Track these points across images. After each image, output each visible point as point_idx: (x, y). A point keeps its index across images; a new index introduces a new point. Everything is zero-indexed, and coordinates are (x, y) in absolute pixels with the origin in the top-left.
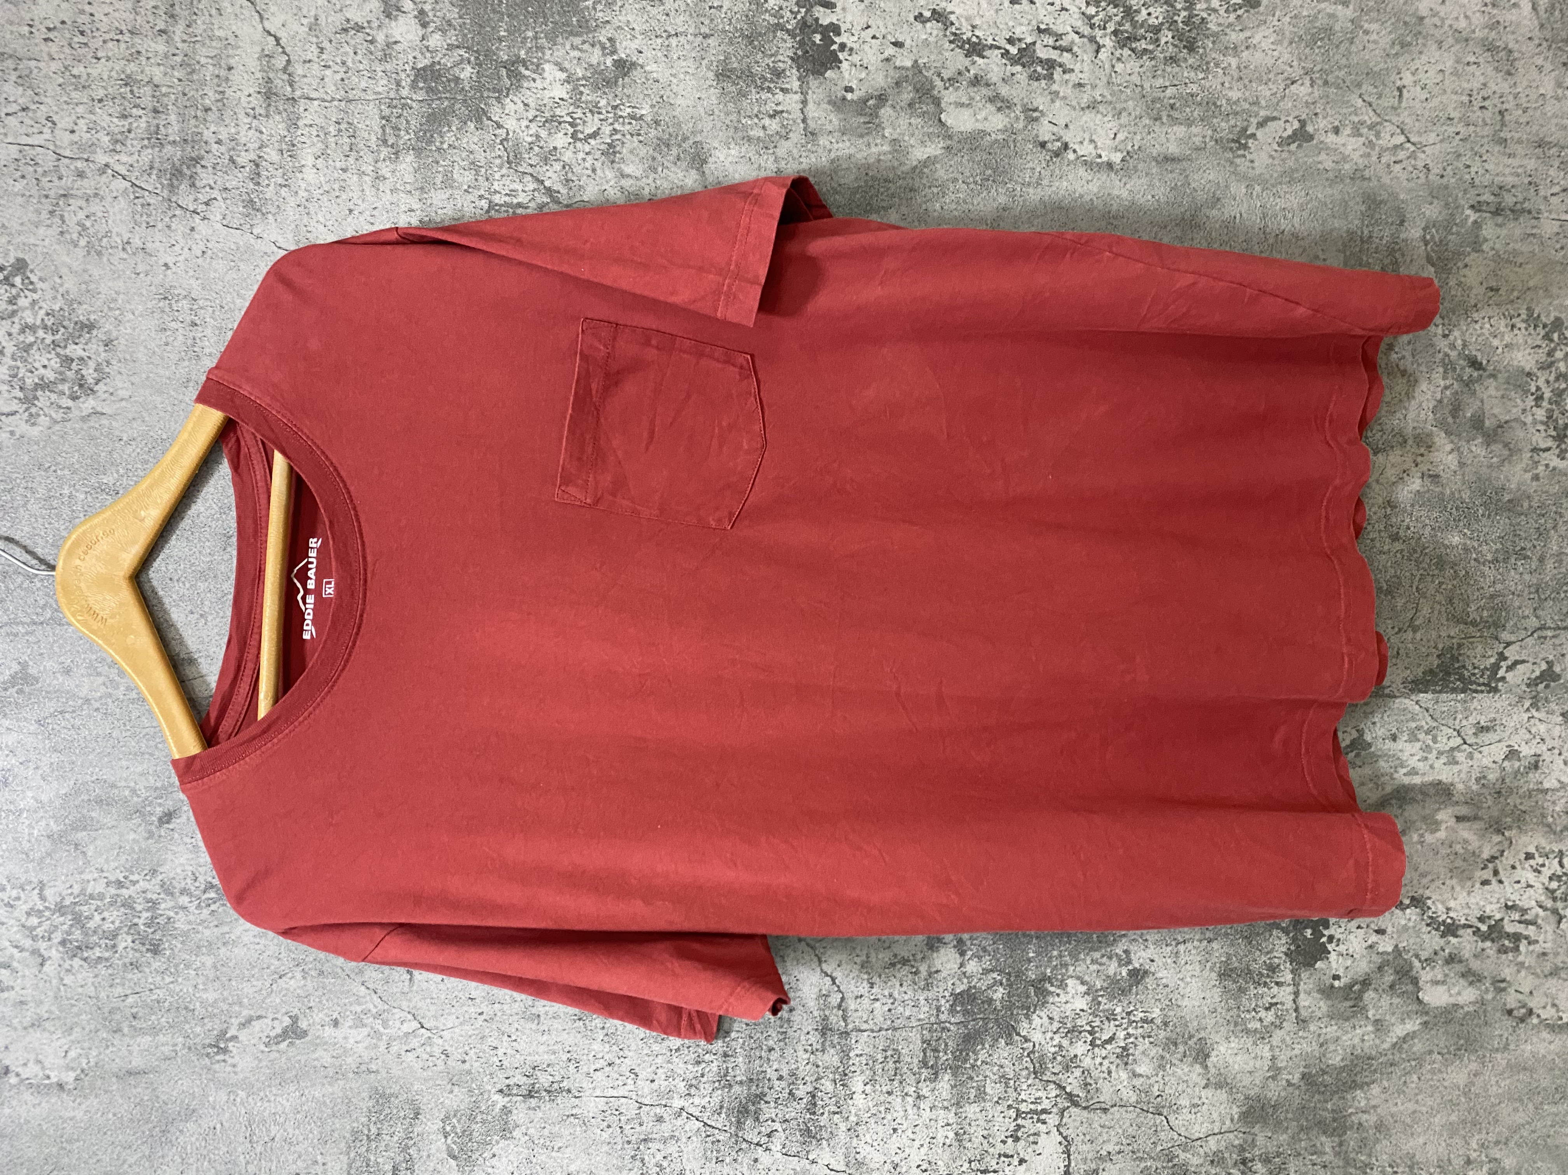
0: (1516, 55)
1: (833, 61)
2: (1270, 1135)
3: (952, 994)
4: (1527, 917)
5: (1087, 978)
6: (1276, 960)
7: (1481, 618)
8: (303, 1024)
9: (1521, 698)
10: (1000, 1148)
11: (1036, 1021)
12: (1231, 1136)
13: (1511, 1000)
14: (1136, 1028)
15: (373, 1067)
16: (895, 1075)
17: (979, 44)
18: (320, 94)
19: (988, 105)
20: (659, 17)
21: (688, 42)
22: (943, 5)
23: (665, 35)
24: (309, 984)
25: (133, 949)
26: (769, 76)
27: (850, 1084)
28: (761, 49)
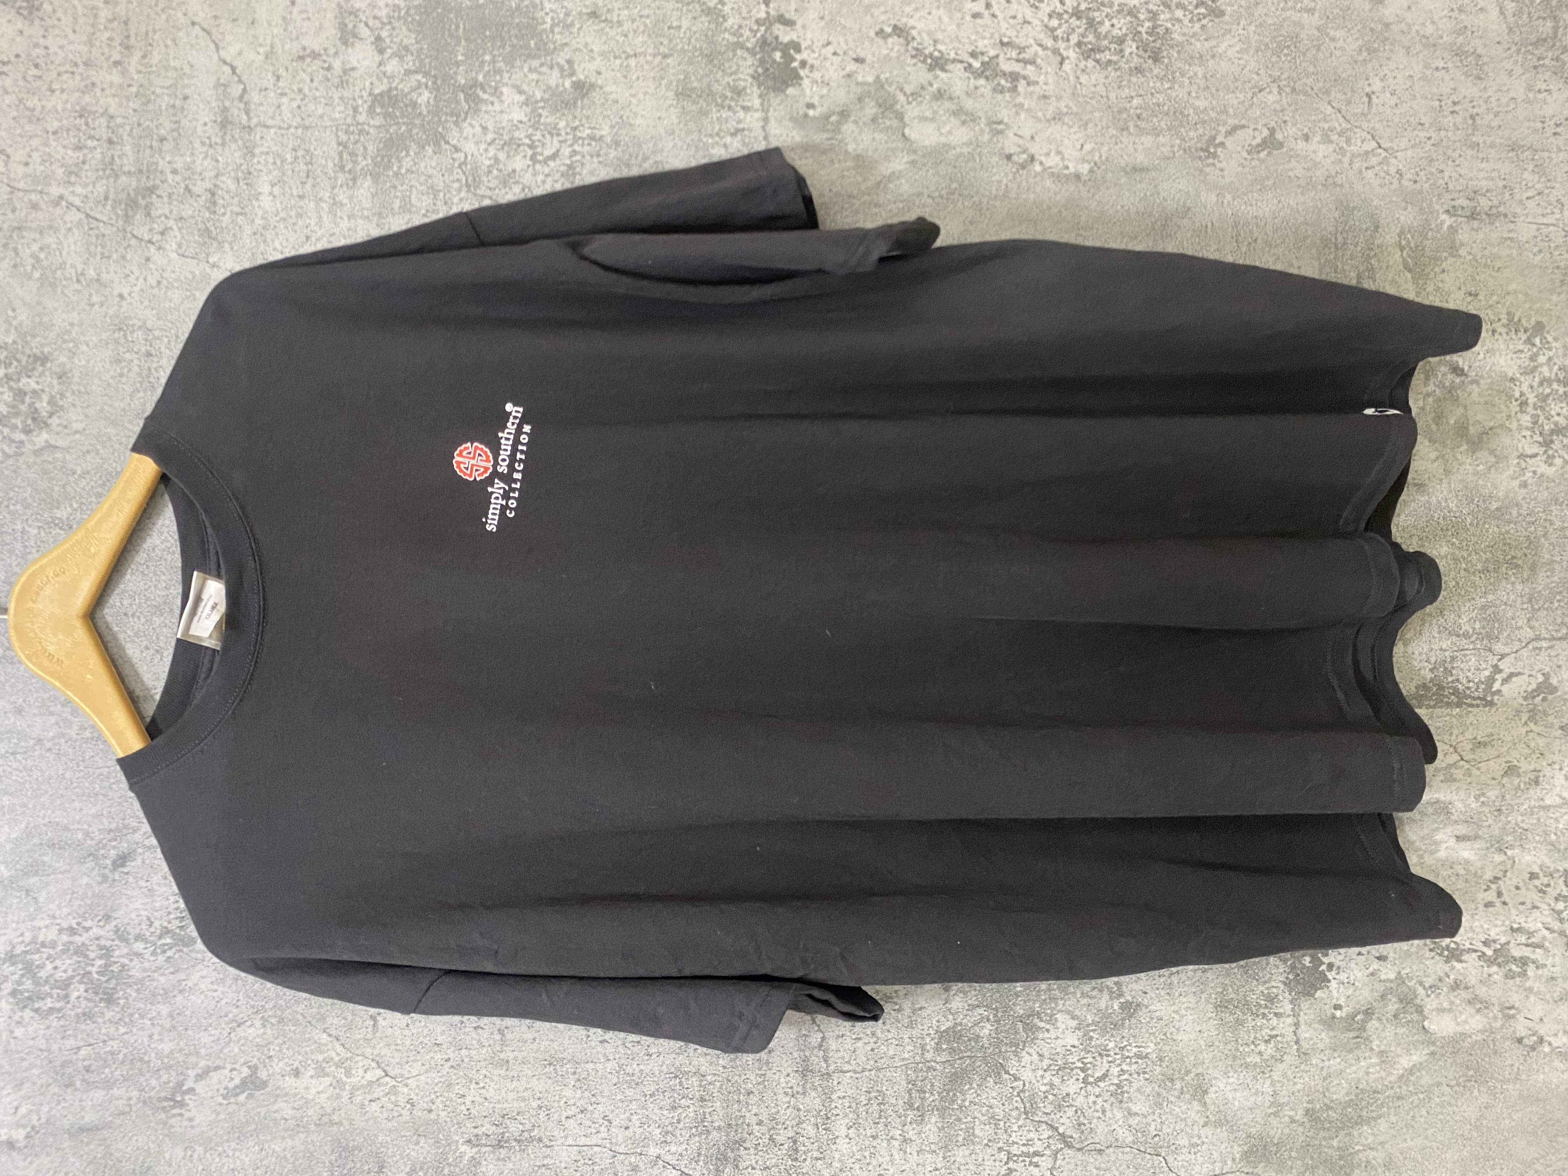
0: (1485, 59)
1: (794, 78)
3: (937, 1032)
4: (1533, 940)
5: (1077, 1012)
6: (1275, 990)
7: (1474, 629)
8: (263, 1074)
9: (1518, 712)
11: (1026, 1059)
13: (1521, 1028)
14: (1130, 1064)
15: (335, 1118)
16: (880, 1117)
17: (941, 58)
18: (277, 121)
19: (952, 119)
20: (618, 38)
21: (647, 62)
22: (904, 20)
23: (623, 56)
24: (269, 1031)
25: (86, 999)
26: (729, 94)
27: (833, 1129)
28: (721, 67)
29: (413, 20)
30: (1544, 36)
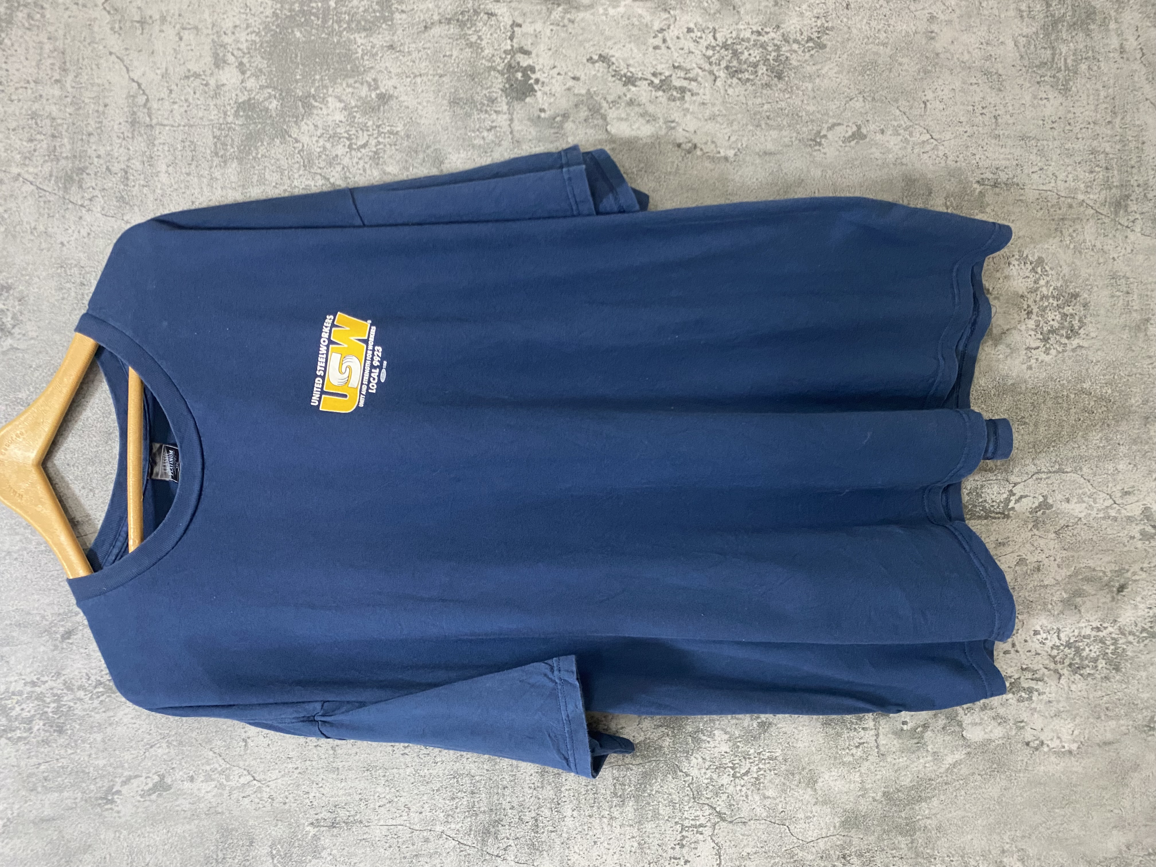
0: (1004, 77)
1: (532, 91)
2: (861, 836)
4: (1036, 676)
5: (728, 729)
7: (996, 466)
8: (168, 780)
9: (1026, 522)
10: (671, 853)
11: (694, 761)
12: (834, 838)
13: (1028, 735)
14: (765, 764)
15: (219, 809)
16: (594, 803)
17: (632, 77)
18: (171, 122)
19: (640, 119)
20: (408, 63)
21: (429, 80)
22: (607, 51)
23: (412, 76)
24: (172, 751)
25: (44, 730)
26: (486, 102)
27: (562, 811)
28: (480, 84)
29: (265, 51)
30: (1045, 60)
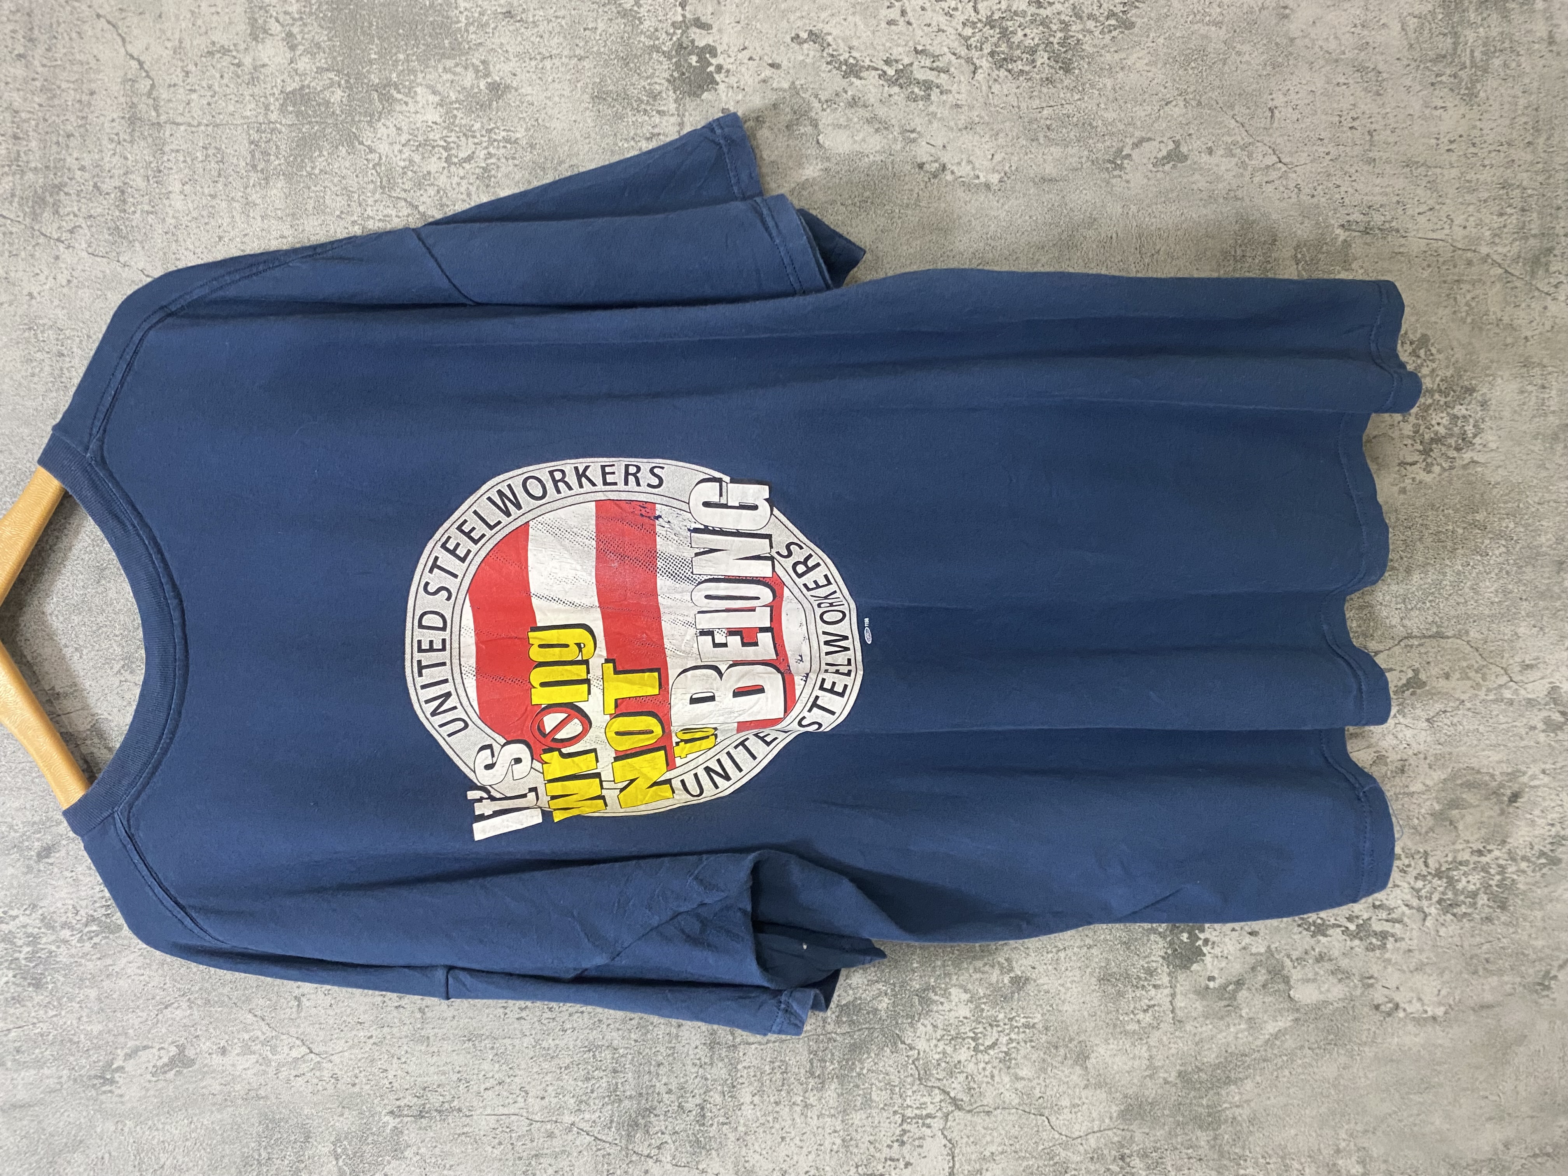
0: (1385, 75)
1: (711, 82)
2: (1147, 1130)
3: (838, 1005)
4: (1394, 916)
5: (969, 986)
6: (1154, 964)
8: (190, 1053)
10: (886, 1152)
11: (921, 1030)
12: (1110, 1133)
13: (1378, 996)
14: (1018, 1033)
15: (262, 1093)
16: (783, 1085)
17: (856, 65)
18: (187, 119)
19: (866, 126)
20: (533, 39)
21: (563, 64)
22: (820, 26)
23: (539, 57)
24: (195, 1013)
26: (645, 98)
27: (738, 1096)
28: (637, 71)
